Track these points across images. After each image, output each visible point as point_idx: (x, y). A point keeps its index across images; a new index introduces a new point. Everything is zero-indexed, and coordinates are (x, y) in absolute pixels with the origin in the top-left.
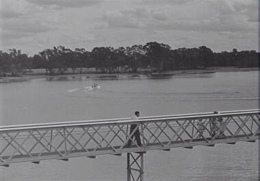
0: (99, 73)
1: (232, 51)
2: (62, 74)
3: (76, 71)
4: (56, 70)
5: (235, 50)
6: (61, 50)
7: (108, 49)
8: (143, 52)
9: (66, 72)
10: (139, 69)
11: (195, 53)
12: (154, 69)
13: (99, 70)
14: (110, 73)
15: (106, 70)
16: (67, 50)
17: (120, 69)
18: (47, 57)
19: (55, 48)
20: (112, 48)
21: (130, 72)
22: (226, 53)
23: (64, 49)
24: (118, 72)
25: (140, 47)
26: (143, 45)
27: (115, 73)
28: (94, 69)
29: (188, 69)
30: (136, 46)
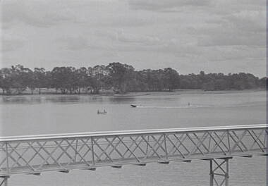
0: (59, 94)
1: (199, 73)
2: (20, 94)
3: (34, 91)
4: (13, 91)
5: (202, 73)
6: (19, 69)
7: (69, 69)
8: (106, 73)
9: (24, 92)
10: (101, 90)
11: (161, 75)
12: (117, 90)
13: (59, 91)
14: (71, 94)
15: (66, 90)
16: (25, 69)
17: (81, 90)
18: (4, 77)
19: (13, 67)
20: (74, 68)
21: (91, 93)
22: (193, 75)
23: (22, 68)
24: (79, 93)
25: (102, 67)
26: (106, 66)
27: (76, 93)
28: (54, 90)
29: (153, 91)
30: (98, 66)
